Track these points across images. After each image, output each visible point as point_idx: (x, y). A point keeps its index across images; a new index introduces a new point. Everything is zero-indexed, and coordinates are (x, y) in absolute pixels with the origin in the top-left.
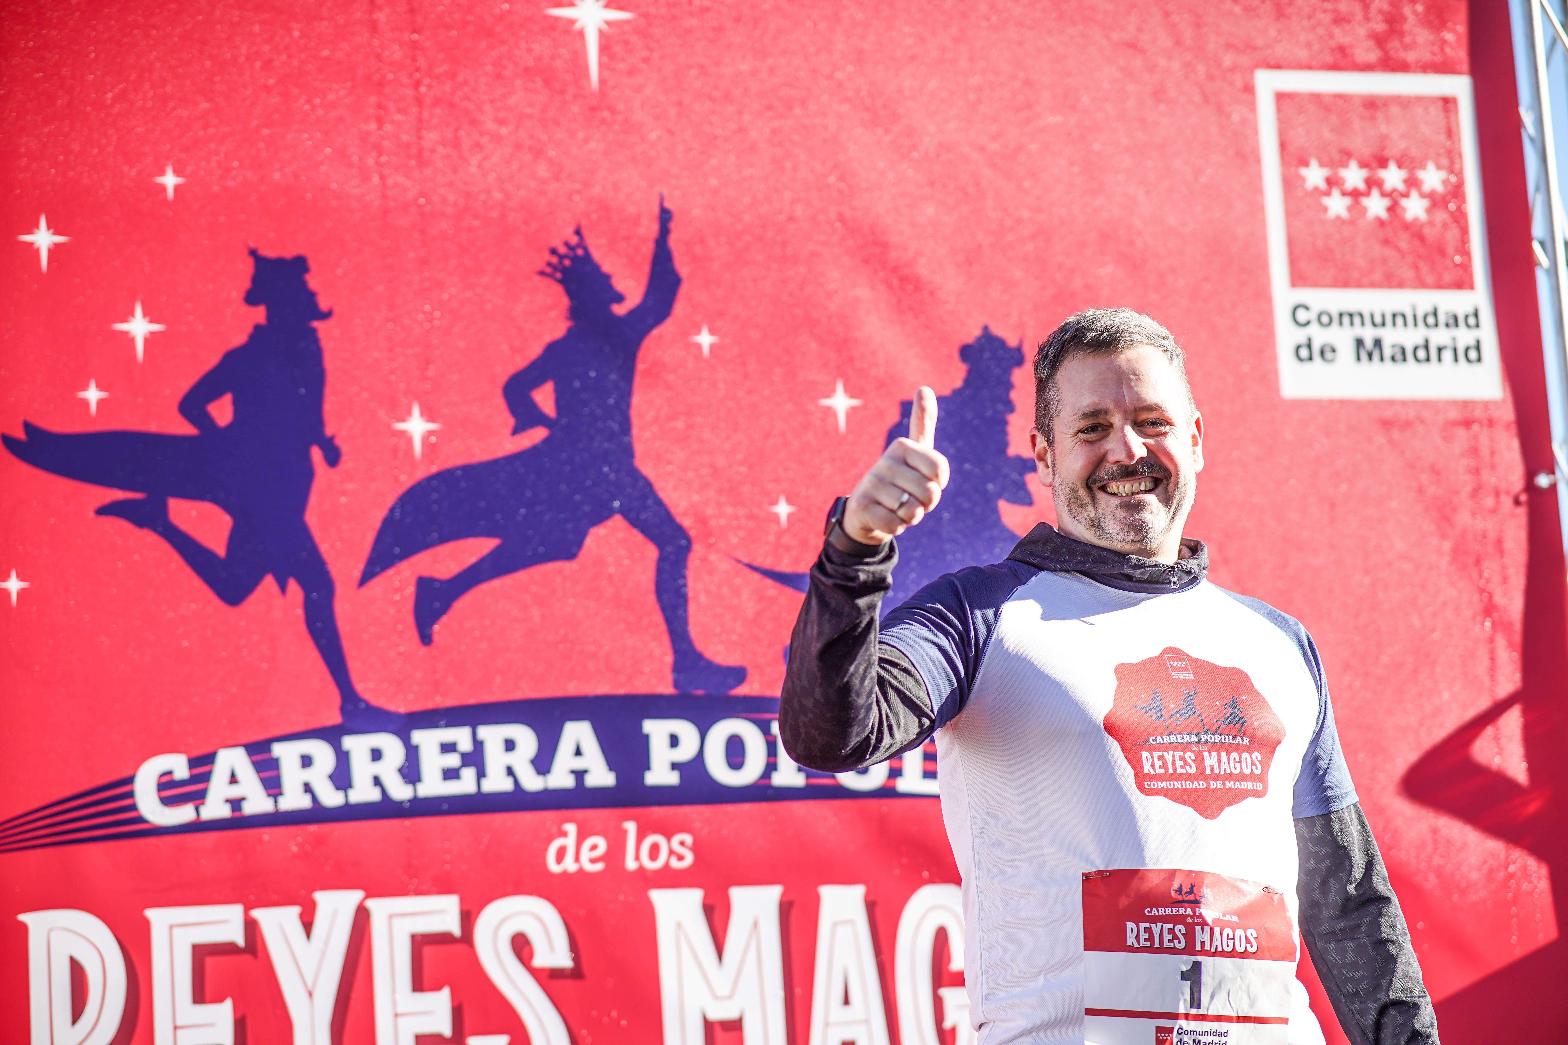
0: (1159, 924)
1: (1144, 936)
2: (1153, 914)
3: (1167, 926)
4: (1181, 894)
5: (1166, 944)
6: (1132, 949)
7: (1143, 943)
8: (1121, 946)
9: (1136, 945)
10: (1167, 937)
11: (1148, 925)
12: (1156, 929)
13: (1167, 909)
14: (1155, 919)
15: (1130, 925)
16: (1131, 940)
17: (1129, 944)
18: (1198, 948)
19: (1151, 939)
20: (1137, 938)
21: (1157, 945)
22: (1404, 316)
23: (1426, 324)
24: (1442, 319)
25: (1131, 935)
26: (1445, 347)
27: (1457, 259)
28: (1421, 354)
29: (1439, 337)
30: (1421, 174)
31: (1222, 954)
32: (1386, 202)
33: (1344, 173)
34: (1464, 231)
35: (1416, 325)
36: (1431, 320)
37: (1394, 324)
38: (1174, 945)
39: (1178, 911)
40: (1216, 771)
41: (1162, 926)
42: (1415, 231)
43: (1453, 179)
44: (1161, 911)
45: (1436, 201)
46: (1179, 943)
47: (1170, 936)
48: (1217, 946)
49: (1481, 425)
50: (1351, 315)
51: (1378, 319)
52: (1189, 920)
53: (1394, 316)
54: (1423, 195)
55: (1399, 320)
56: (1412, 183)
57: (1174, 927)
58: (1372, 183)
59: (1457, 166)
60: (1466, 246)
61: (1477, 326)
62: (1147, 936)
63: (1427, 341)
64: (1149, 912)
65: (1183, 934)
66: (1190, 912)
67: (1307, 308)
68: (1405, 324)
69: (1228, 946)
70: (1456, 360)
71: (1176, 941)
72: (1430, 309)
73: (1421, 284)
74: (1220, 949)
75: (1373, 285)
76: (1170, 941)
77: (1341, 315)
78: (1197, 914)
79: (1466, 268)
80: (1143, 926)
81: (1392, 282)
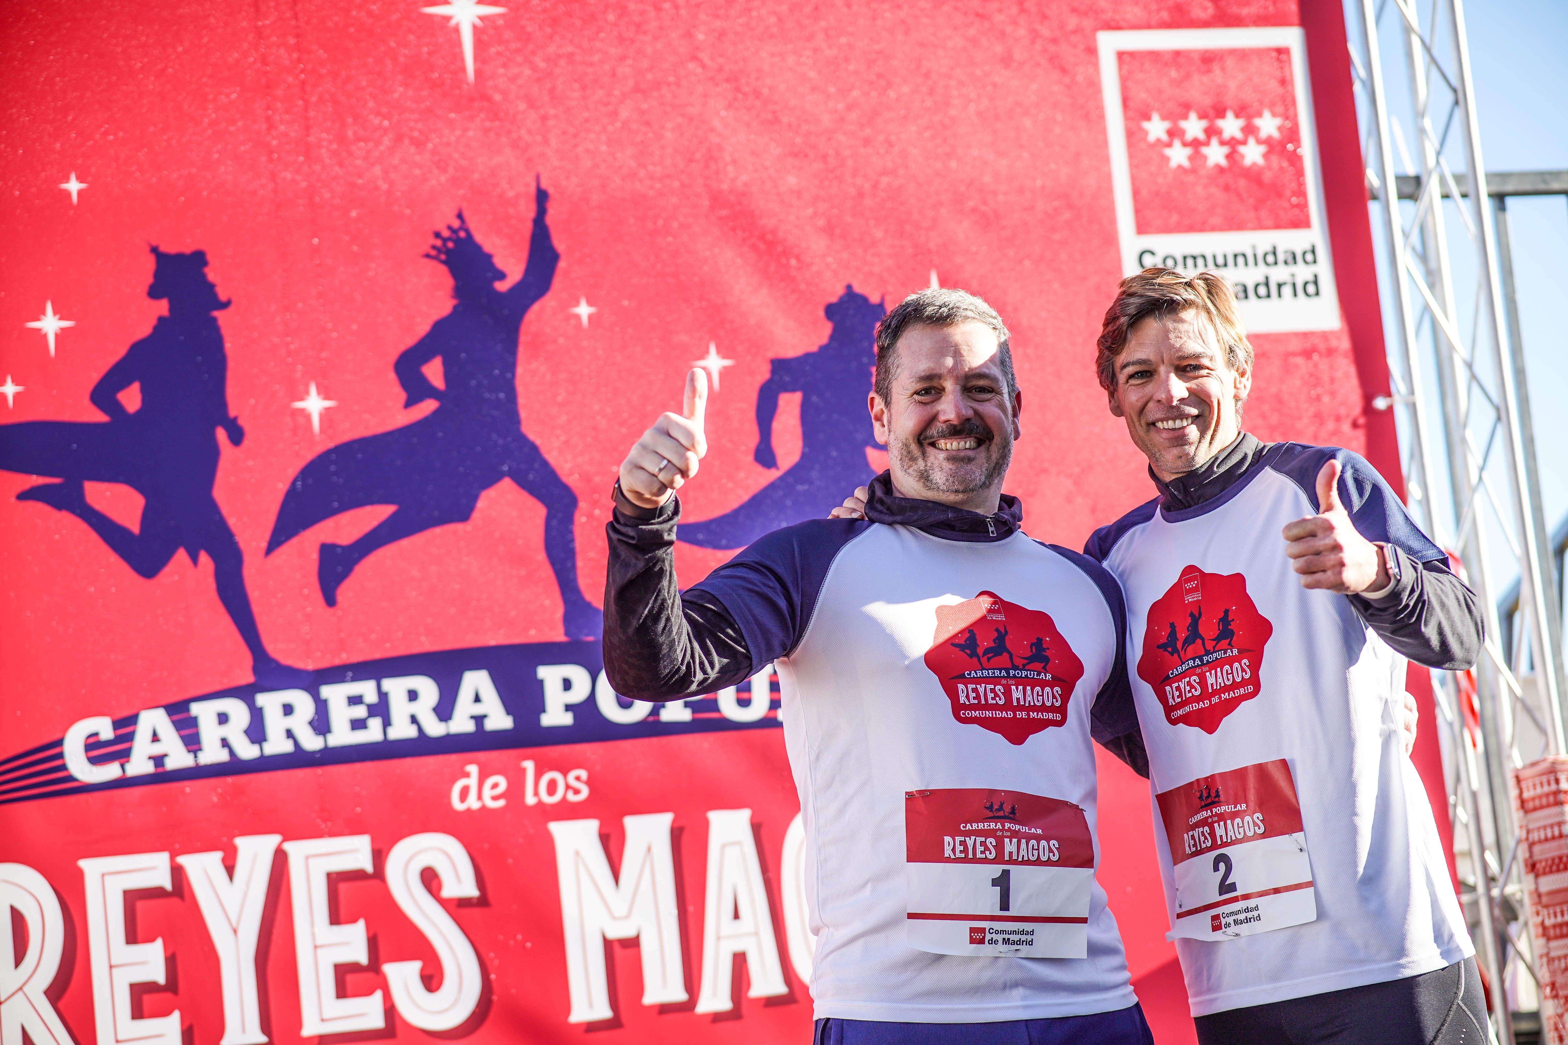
0: (973, 838)
1: (959, 848)
2: (967, 829)
3: (980, 839)
4: (991, 811)
5: (979, 855)
6: (949, 860)
7: (958, 855)
8: (940, 858)
9: (952, 857)
10: (980, 848)
11: (962, 839)
12: (970, 842)
13: (979, 824)
14: (968, 833)
15: (947, 839)
16: (948, 852)
17: (946, 855)
18: (1007, 858)
19: (965, 851)
20: (954, 850)
21: (971, 856)
22: (1244, 255)
23: (1267, 264)
24: (1281, 257)
25: (948, 848)
26: (1285, 283)
27: (1294, 200)
28: (1262, 291)
29: (1279, 274)
30: (1258, 122)
31: (1028, 863)
32: (1225, 150)
33: (1183, 124)
34: (1300, 173)
35: (1256, 264)
36: (1270, 259)
37: (1236, 264)
38: (986, 856)
39: (990, 826)
40: (1022, 703)
41: (975, 839)
42: (1253, 175)
43: (1288, 124)
44: (975, 826)
45: (1273, 147)
46: (990, 853)
47: (982, 849)
48: (1023, 855)
49: (1321, 355)
50: (1194, 258)
51: (1220, 261)
52: (999, 833)
53: (1236, 256)
54: (1259, 142)
55: (1240, 260)
56: (1249, 130)
57: (986, 840)
58: (1211, 132)
59: (1291, 112)
60: (1302, 187)
61: (1315, 262)
62: (962, 848)
63: (1267, 278)
64: (963, 827)
65: (993, 846)
66: (1000, 826)
67: (1153, 253)
68: (1246, 264)
69: (1033, 855)
70: (1295, 295)
71: (987, 853)
72: (1269, 248)
73: (1260, 226)
74: (1026, 858)
75: (1213, 229)
76: (982, 852)
77: (1185, 258)
78: (1006, 828)
79: (1303, 206)
80: (959, 840)
81: (1234, 224)
